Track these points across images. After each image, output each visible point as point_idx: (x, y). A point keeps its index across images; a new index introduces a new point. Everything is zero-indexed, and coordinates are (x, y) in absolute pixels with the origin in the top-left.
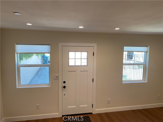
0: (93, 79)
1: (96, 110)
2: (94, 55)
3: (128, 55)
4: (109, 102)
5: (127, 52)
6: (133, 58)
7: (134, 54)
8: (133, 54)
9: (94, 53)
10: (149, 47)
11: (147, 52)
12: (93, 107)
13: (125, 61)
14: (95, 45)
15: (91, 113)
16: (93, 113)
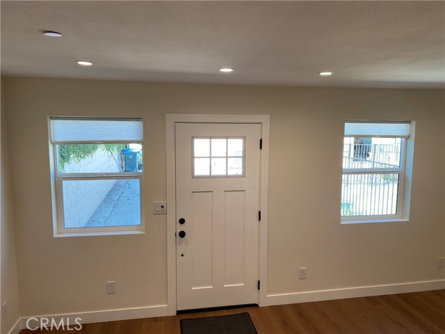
0: (259, 212)
1: (268, 296)
2: (261, 148)
3: (355, 147)
4: (303, 276)
5: (353, 139)
6: (370, 154)
7: (373, 143)
8: (370, 142)
9: (261, 140)
10: (414, 123)
11: (407, 138)
12: (259, 289)
13: (347, 163)
14: (265, 119)
15: (255, 305)
16: (261, 305)
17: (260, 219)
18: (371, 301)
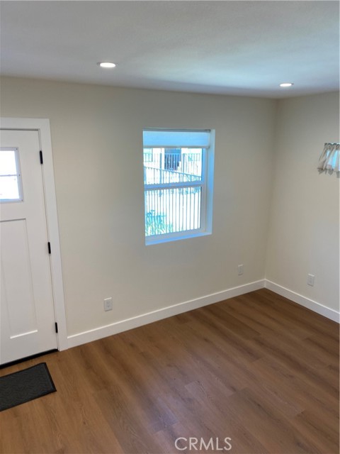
0: (49, 244)
1: (68, 337)
2: (42, 162)
4: (108, 307)
7: (182, 153)
9: (41, 153)
10: (213, 131)
11: (208, 148)
12: (57, 331)
15: (55, 351)
16: (61, 349)
17: (50, 252)
18: (180, 318)
